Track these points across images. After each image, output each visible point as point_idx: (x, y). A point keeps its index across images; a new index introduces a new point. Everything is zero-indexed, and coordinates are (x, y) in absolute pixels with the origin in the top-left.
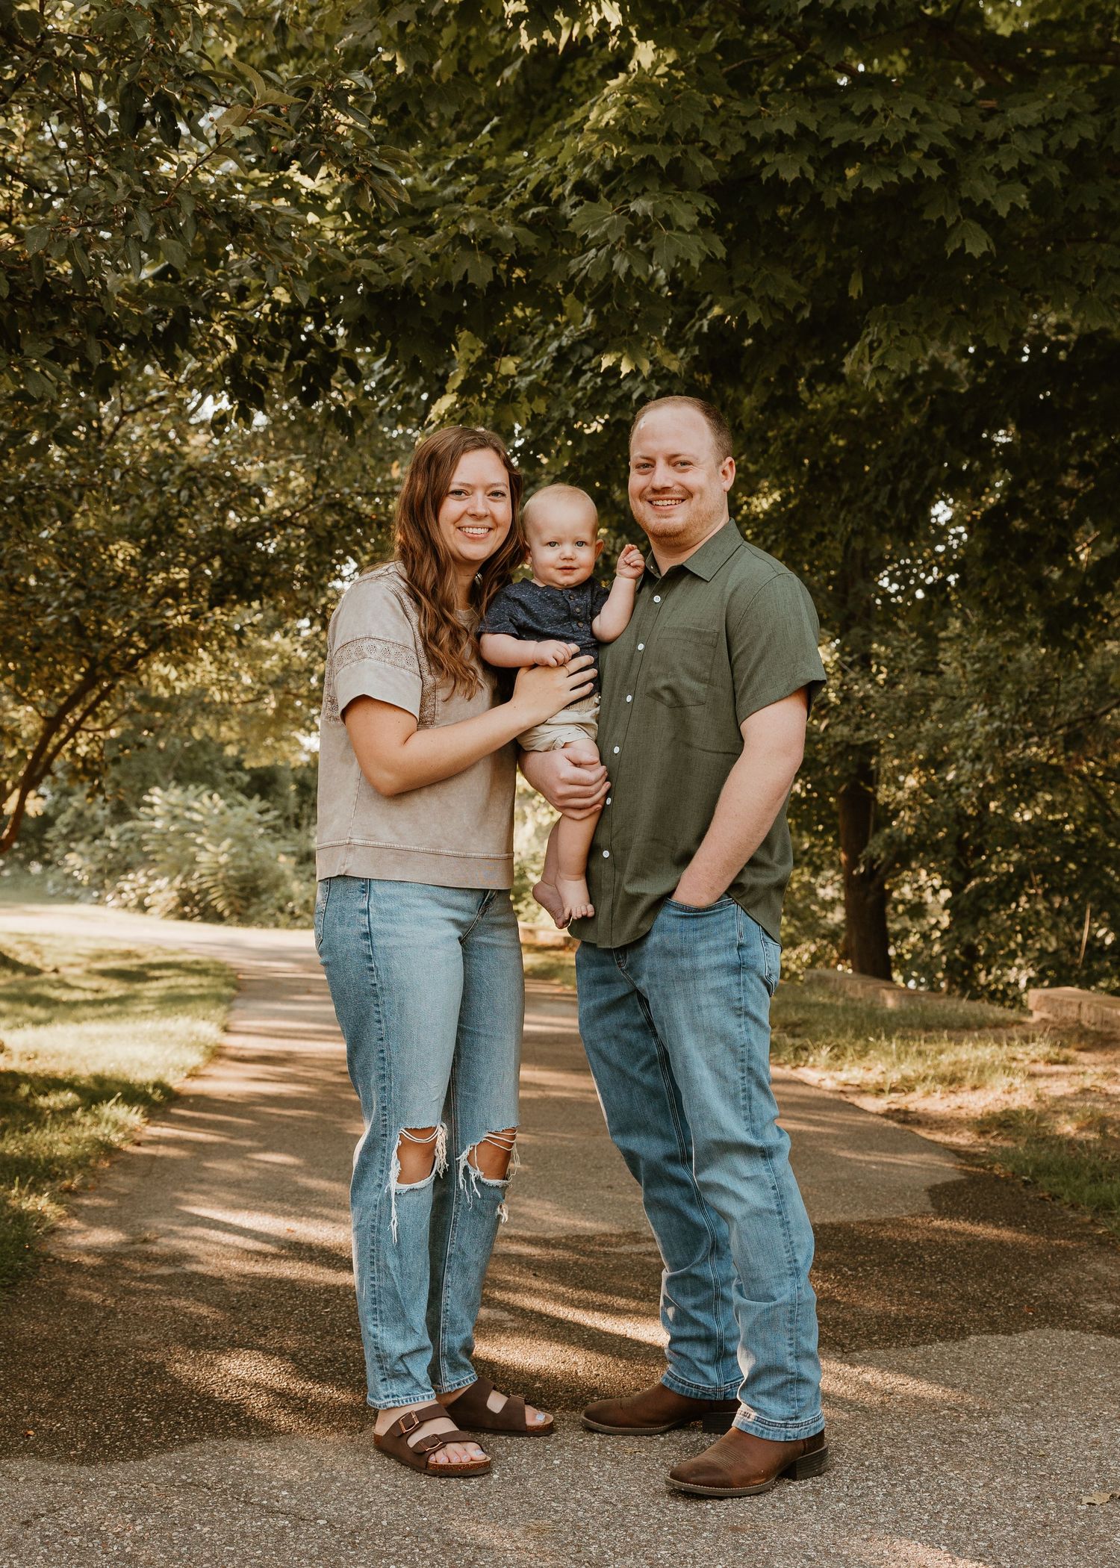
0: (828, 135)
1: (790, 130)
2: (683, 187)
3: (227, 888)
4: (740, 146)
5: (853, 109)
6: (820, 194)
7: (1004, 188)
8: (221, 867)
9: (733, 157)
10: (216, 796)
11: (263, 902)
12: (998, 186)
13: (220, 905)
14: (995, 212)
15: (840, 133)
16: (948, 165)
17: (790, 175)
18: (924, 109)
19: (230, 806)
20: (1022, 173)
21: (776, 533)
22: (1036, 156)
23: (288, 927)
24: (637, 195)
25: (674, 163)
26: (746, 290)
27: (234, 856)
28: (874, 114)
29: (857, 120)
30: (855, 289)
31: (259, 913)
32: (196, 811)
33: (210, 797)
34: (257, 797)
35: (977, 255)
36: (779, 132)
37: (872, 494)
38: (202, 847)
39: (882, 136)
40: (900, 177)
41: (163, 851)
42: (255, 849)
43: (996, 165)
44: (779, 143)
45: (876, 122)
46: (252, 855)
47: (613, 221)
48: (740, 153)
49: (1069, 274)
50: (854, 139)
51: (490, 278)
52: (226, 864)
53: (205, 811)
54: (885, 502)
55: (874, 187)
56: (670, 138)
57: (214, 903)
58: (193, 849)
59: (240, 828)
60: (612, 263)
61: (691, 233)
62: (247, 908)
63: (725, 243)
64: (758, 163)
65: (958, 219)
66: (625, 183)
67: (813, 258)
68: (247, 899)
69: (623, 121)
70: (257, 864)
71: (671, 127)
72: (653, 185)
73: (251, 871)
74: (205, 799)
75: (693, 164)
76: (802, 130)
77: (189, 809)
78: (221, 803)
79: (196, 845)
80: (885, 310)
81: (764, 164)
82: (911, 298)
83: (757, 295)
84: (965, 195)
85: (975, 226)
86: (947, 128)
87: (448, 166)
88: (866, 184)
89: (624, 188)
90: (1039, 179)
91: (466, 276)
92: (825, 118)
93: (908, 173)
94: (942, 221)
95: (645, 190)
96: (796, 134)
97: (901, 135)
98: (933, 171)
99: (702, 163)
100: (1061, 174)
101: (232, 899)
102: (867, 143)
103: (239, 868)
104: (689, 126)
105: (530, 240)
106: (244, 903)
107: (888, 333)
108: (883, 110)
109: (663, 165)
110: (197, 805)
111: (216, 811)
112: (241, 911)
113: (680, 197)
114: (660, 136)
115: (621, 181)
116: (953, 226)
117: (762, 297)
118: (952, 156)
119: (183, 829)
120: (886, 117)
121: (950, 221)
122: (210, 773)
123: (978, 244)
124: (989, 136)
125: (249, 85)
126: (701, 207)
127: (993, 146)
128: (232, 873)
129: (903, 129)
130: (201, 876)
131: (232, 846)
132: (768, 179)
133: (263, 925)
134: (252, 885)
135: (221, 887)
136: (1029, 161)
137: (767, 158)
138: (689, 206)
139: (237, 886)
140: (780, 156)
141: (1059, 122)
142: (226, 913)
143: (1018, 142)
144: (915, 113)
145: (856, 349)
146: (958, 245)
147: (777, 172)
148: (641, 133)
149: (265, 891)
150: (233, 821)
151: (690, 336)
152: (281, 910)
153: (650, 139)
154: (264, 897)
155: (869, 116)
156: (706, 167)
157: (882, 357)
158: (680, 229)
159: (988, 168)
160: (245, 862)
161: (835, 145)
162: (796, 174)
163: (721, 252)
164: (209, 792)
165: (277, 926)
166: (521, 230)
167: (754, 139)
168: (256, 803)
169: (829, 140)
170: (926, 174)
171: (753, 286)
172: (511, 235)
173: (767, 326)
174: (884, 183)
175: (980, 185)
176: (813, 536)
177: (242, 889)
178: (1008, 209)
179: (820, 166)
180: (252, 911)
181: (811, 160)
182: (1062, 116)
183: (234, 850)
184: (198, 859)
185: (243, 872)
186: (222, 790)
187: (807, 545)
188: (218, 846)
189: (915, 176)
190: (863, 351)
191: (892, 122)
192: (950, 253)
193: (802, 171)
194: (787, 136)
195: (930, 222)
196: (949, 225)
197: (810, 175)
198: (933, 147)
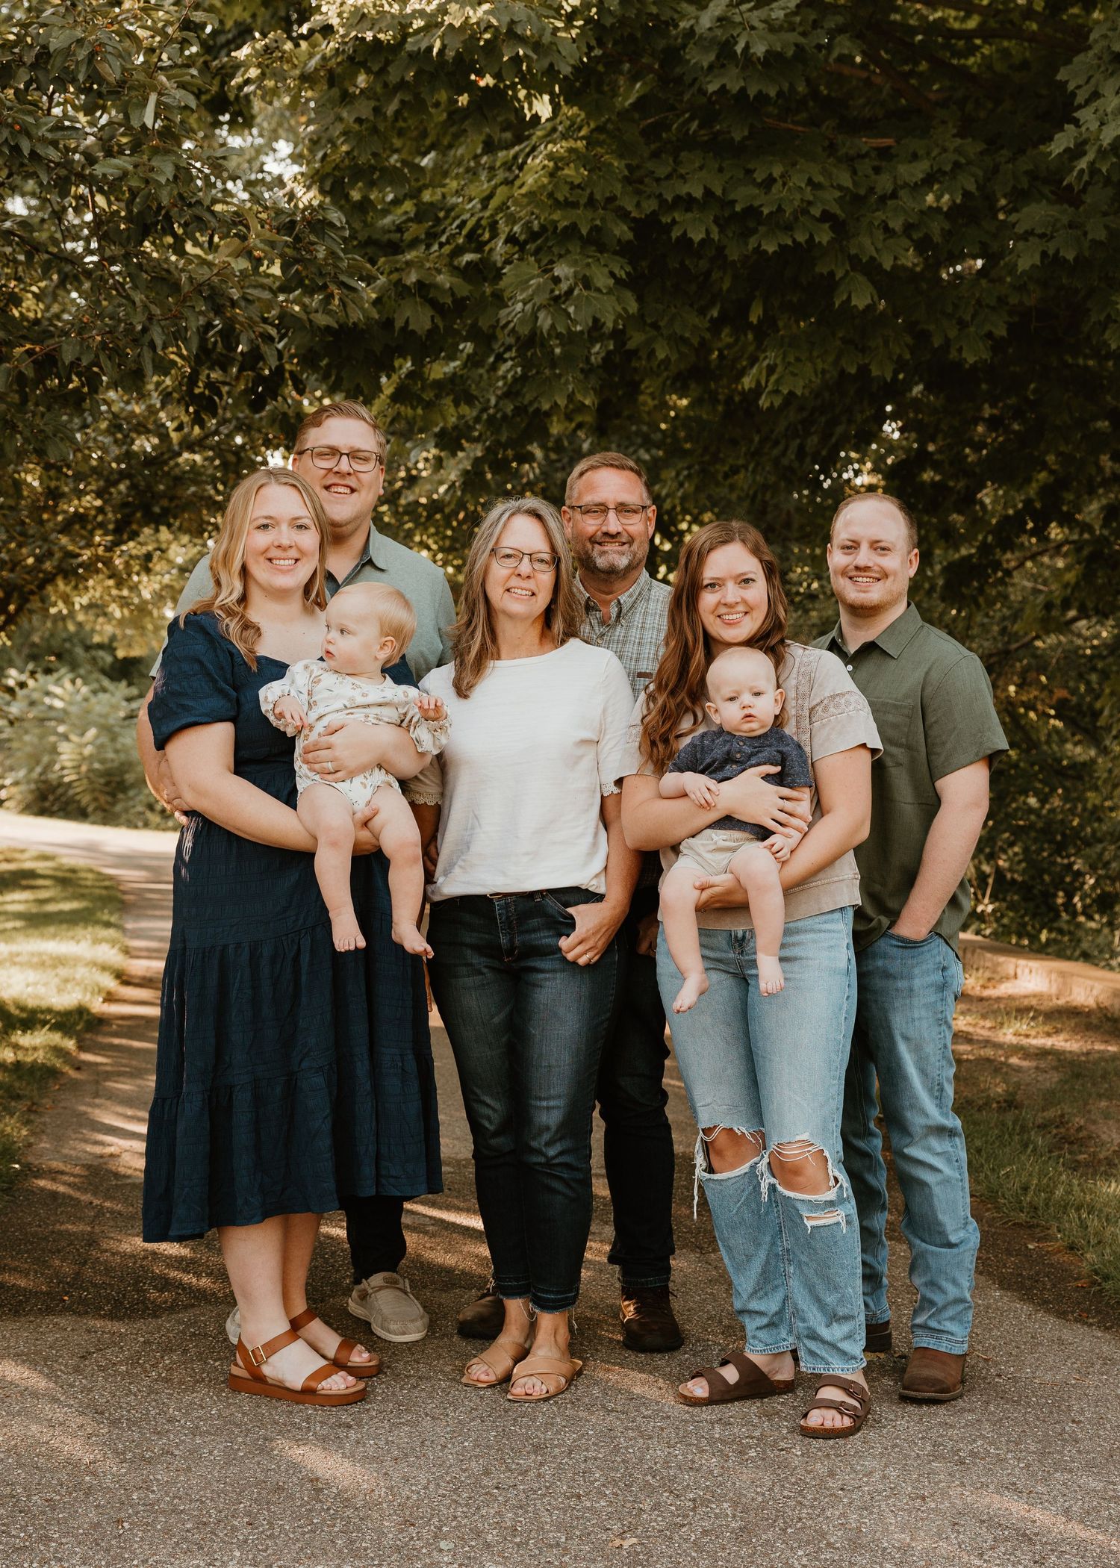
0: (732, 197)
1: (698, 193)
2: (601, 251)
3: (91, 782)
4: (653, 205)
5: (755, 175)
6: (723, 249)
7: (889, 243)
8: (84, 759)
9: (646, 215)
10: (79, 681)
11: (132, 799)
12: (885, 240)
13: (85, 799)
14: (880, 265)
15: (743, 196)
16: (838, 228)
17: (697, 236)
18: (818, 178)
19: (95, 692)
20: (906, 229)
21: (689, 468)
22: (921, 210)
23: (157, 828)
24: (560, 256)
25: (595, 229)
26: (655, 326)
27: (102, 746)
28: (774, 180)
29: (759, 185)
30: (755, 316)
31: (126, 810)
32: (56, 696)
33: (73, 682)
34: (124, 683)
35: (861, 307)
36: (689, 195)
37: (781, 447)
38: (66, 737)
39: (780, 205)
40: (794, 240)
41: (20, 739)
42: (121, 740)
43: (883, 221)
44: (687, 203)
45: (773, 191)
46: (119, 746)
47: (539, 285)
48: (653, 212)
49: (950, 310)
50: (756, 204)
51: (428, 326)
52: (91, 756)
53: (67, 698)
54: (793, 457)
55: (771, 248)
56: (591, 202)
57: (78, 798)
58: (53, 739)
59: (106, 716)
60: (537, 318)
61: (608, 293)
62: (113, 804)
63: (637, 299)
64: (669, 221)
65: (847, 272)
66: (550, 244)
68: (113, 795)
69: (550, 187)
70: (123, 757)
71: (592, 194)
72: (575, 247)
73: (116, 764)
74: (68, 685)
75: (611, 230)
76: (709, 193)
77: (48, 694)
78: (85, 690)
79: (57, 734)
80: (782, 337)
83: (665, 332)
84: (853, 252)
85: (861, 278)
86: (839, 193)
88: (764, 247)
89: (550, 248)
90: (921, 235)
91: (407, 322)
93: (801, 237)
94: (832, 274)
95: (568, 252)
96: (703, 197)
97: (797, 203)
98: (824, 236)
100: (942, 229)
101: (97, 794)
102: (766, 211)
103: (103, 761)
104: (608, 193)
105: (464, 289)
106: (109, 799)
107: (784, 358)
108: (782, 176)
109: (584, 231)
110: (58, 690)
111: (79, 698)
112: (107, 807)
113: (597, 260)
114: (582, 201)
115: (546, 241)
116: (841, 279)
117: (669, 335)
118: (842, 219)
119: (42, 715)
120: (784, 184)
121: (839, 275)
122: (70, 652)
123: (863, 297)
125: (247, 227)
126: (617, 271)
127: (882, 201)
128: (97, 766)
129: (798, 197)
130: (63, 768)
131: (97, 737)
132: (678, 238)
133: (131, 825)
134: (118, 779)
135: (85, 781)
136: (914, 218)
137: (677, 216)
138: (606, 269)
139: (102, 781)
140: (689, 215)
141: (945, 173)
142: (90, 809)
143: (906, 196)
144: (810, 182)
145: (754, 370)
146: (845, 297)
147: (685, 233)
148: (566, 199)
149: (132, 786)
150: (98, 709)
152: (151, 807)
153: (574, 205)
154: (131, 793)
155: (769, 182)
157: (778, 382)
158: (598, 290)
159: (876, 224)
160: (111, 755)
161: (738, 208)
162: (701, 234)
163: (632, 306)
164: (70, 676)
165: (146, 825)
166: (457, 281)
167: (666, 199)
168: (122, 689)
169: (733, 202)
170: (817, 240)
171: (662, 324)
172: (448, 285)
174: (780, 245)
175: (867, 242)
176: (726, 468)
177: (107, 784)
178: (891, 264)
179: (724, 226)
180: (118, 808)
181: (716, 221)
182: (948, 168)
183: (99, 742)
184: (60, 750)
185: (109, 765)
186: (82, 671)
187: (720, 477)
188: (82, 734)
189: (807, 242)
190: (761, 373)
191: (790, 189)
192: (837, 304)
193: (708, 232)
194: (695, 199)
195: (822, 275)
196: (837, 278)
197: (715, 235)
198: (825, 213)
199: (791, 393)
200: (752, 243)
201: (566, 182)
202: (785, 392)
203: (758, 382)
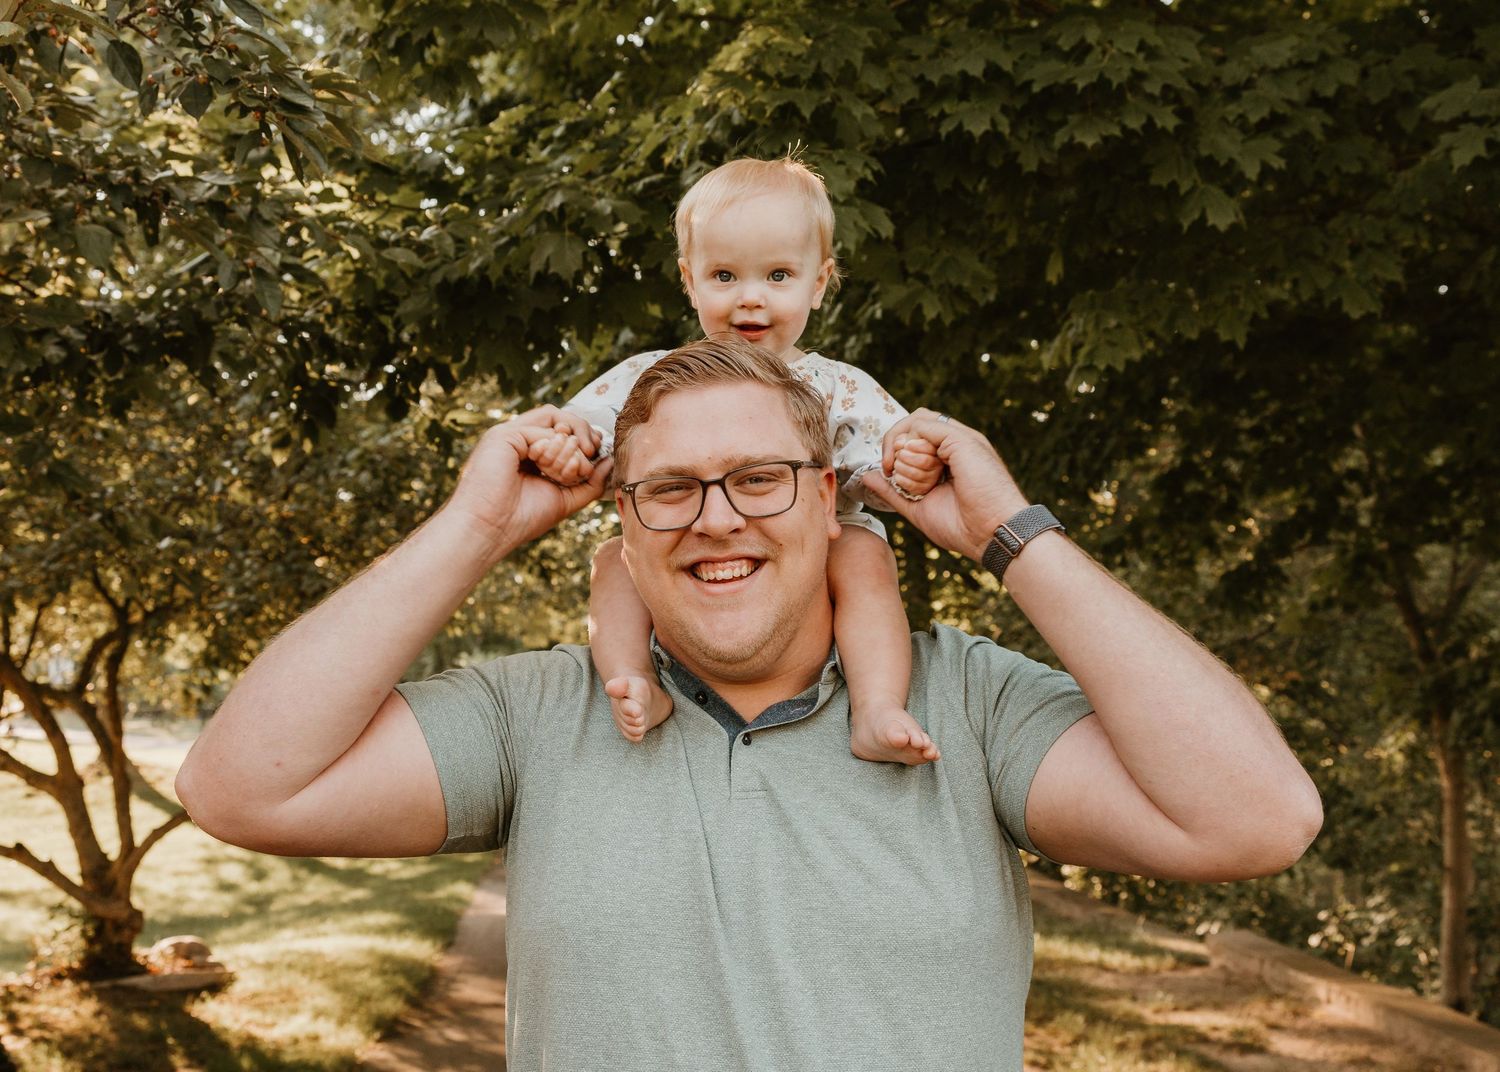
0: (1026, 77)
1: (976, 69)
2: (835, 144)
4: (911, 93)
5: (1059, 45)
6: (1017, 154)
7: (1253, 143)
9: (902, 107)
12: (1243, 142)
14: (1243, 174)
15: (1042, 74)
16: (1184, 113)
17: (978, 128)
18: (1154, 40)
20: (1272, 124)
22: (1291, 103)
25: (823, 112)
26: (923, 278)
28: (1090, 48)
29: (1065, 57)
30: (1054, 273)
35: (1223, 227)
36: (964, 74)
39: (1101, 75)
40: (1124, 128)
43: (1241, 116)
44: (965, 88)
45: (1089, 60)
48: (912, 102)
50: (1062, 80)
55: (1090, 141)
56: (818, 81)
63: (893, 218)
64: (935, 114)
65: (1196, 184)
67: (1003, 234)
69: (755, 59)
71: (819, 66)
75: (849, 113)
76: (993, 72)
80: (1092, 298)
81: (943, 115)
82: (1121, 283)
83: (935, 283)
84: (1204, 152)
85: (1218, 191)
86: (1183, 66)
87: (558, 132)
88: (1079, 138)
90: (1295, 131)
92: (1022, 57)
93: (1135, 123)
94: (1174, 186)
96: (986, 73)
97: (1126, 74)
98: (1168, 120)
99: (860, 110)
100: (1324, 125)
102: (1081, 84)
104: (842, 64)
107: (1097, 325)
108: (1099, 43)
109: (807, 113)
113: (830, 157)
114: (804, 77)
115: (753, 138)
116: (1189, 192)
117: (941, 286)
118: (1188, 102)
120: (1104, 52)
121: (1185, 187)
123: (1223, 216)
124: (1227, 81)
127: (1234, 93)
129: (1128, 66)
132: (949, 135)
136: (1283, 109)
137: (947, 107)
138: (842, 169)
140: (965, 105)
141: (1312, 65)
143: (1266, 87)
144: (1142, 46)
145: (1058, 342)
146: (1196, 216)
147: (961, 125)
148: (780, 75)
151: (862, 321)
153: (792, 82)
155: (1082, 51)
156: (866, 116)
157: (1091, 354)
159: (1231, 118)
161: (1036, 88)
162: (984, 127)
163: (887, 229)
166: (625, 204)
167: (931, 83)
169: (1028, 84)
170: (1159, 125)
171: (930, 272)
173: (948, 320)
174: (1103, 137)
175: (1223, 141)
178: (1257, 169)
179: (1017, 118)
181: (1004, 110)
182: (1314, 58)
189: (1144, 127)
190: (1063, 347)
191: (1112, 57)
192: (1186, 225)
193: (993, 123)
194: (974, 79)
195: (1160, 188)
196: (1183, 191)
197: (1005, 128)
198: (1166, 88)
199: (1110, 370)
200: (1060, 138)
201: (781, 54)
202: (1102, 367)
203: (1061, 359)
